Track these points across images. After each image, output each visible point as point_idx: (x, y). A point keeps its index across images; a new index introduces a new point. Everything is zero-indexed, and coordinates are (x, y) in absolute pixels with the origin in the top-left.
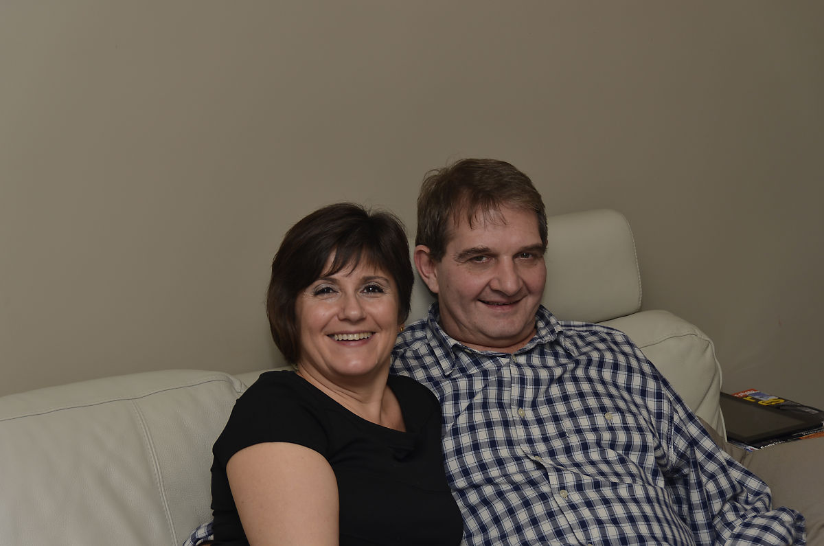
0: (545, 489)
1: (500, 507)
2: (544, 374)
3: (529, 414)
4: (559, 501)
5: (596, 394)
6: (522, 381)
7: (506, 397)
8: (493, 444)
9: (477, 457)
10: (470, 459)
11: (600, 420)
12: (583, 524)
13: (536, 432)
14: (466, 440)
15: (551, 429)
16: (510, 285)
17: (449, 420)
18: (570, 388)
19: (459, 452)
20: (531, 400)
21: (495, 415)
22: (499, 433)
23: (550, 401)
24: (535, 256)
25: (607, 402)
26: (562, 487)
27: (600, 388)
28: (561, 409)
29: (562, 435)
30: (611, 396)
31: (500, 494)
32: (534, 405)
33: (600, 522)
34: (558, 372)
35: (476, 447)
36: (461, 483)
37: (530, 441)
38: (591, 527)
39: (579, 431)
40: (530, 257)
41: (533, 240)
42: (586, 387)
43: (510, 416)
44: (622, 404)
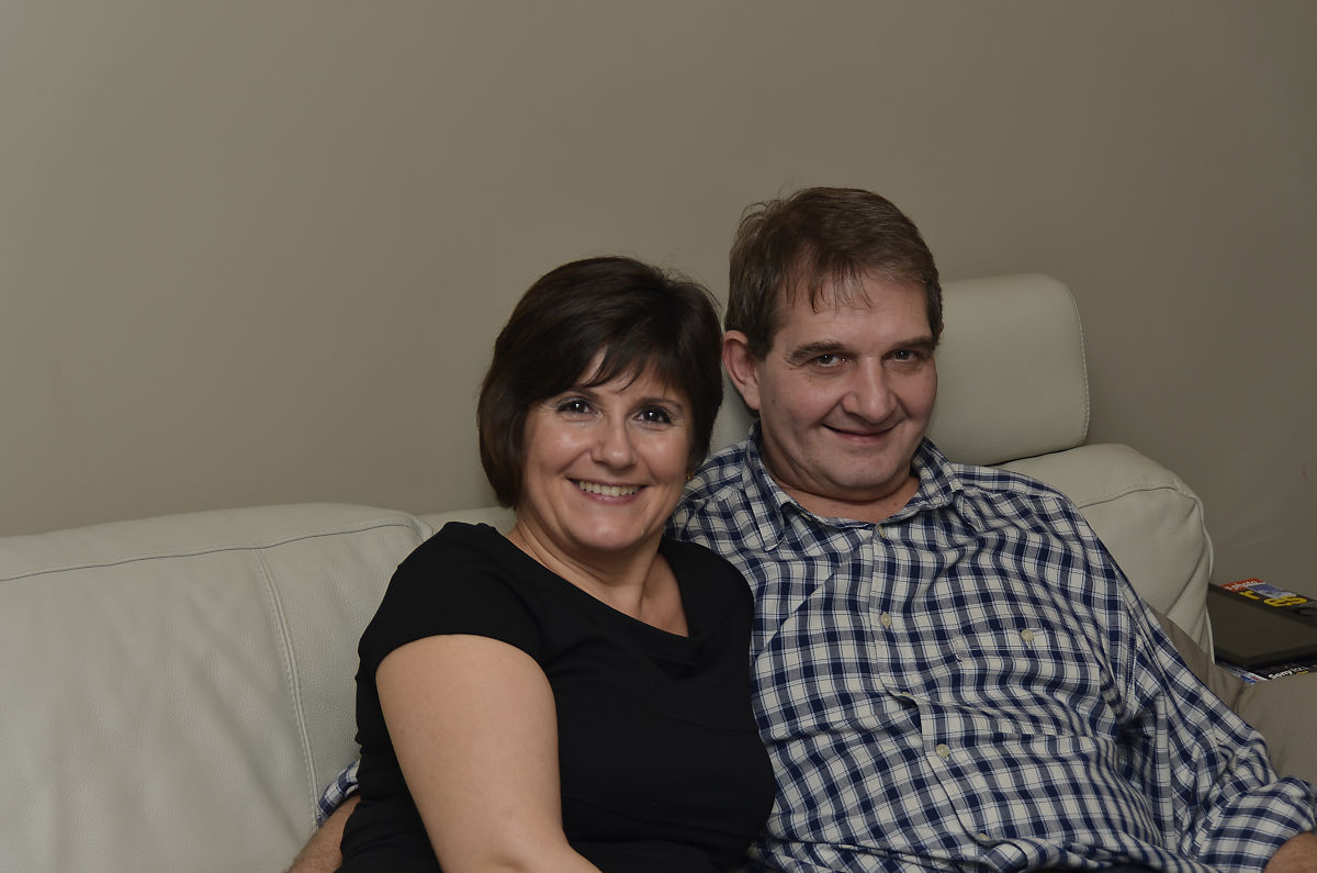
0: (913, 741)
1: (838, 769)
2: (928, 559)
3: (898, 624)
4: (934, 762)
5: (1011, 597)
6: (891, 569)
7: (863, 593)
8: (837, 669)
9: (809, 689)
10: (798, 692)
11: (1013, 639)
12: (973, 801)
13: (907, 653)
14: (792, 659)
15: (932, 651)
16: (875, 406)
17: (769, 625)
18: (968, 585)
19: (780, 678)
20: (903, 600)
21: (843, 621)
22: (848, 652)
23: (933, 606)
24: (919, 356)
25: (1027, 610)
26: (941, 740)
27: (1018, 587)
28: (950, 619)
29: (950, 659)
30: (1035, 601)
31: (841, 749)
32: (907, 609)
33: (1000, 798)
34: (951, 557)
35: (809, 672)
36: (779, 730)
37: (897, 667)
38: (985, 806)
39: (977, 654)
40: (911, 358)
41: (916, 329)
42: (994, 584)
43: (867, 625)
44: (1052, 615)
